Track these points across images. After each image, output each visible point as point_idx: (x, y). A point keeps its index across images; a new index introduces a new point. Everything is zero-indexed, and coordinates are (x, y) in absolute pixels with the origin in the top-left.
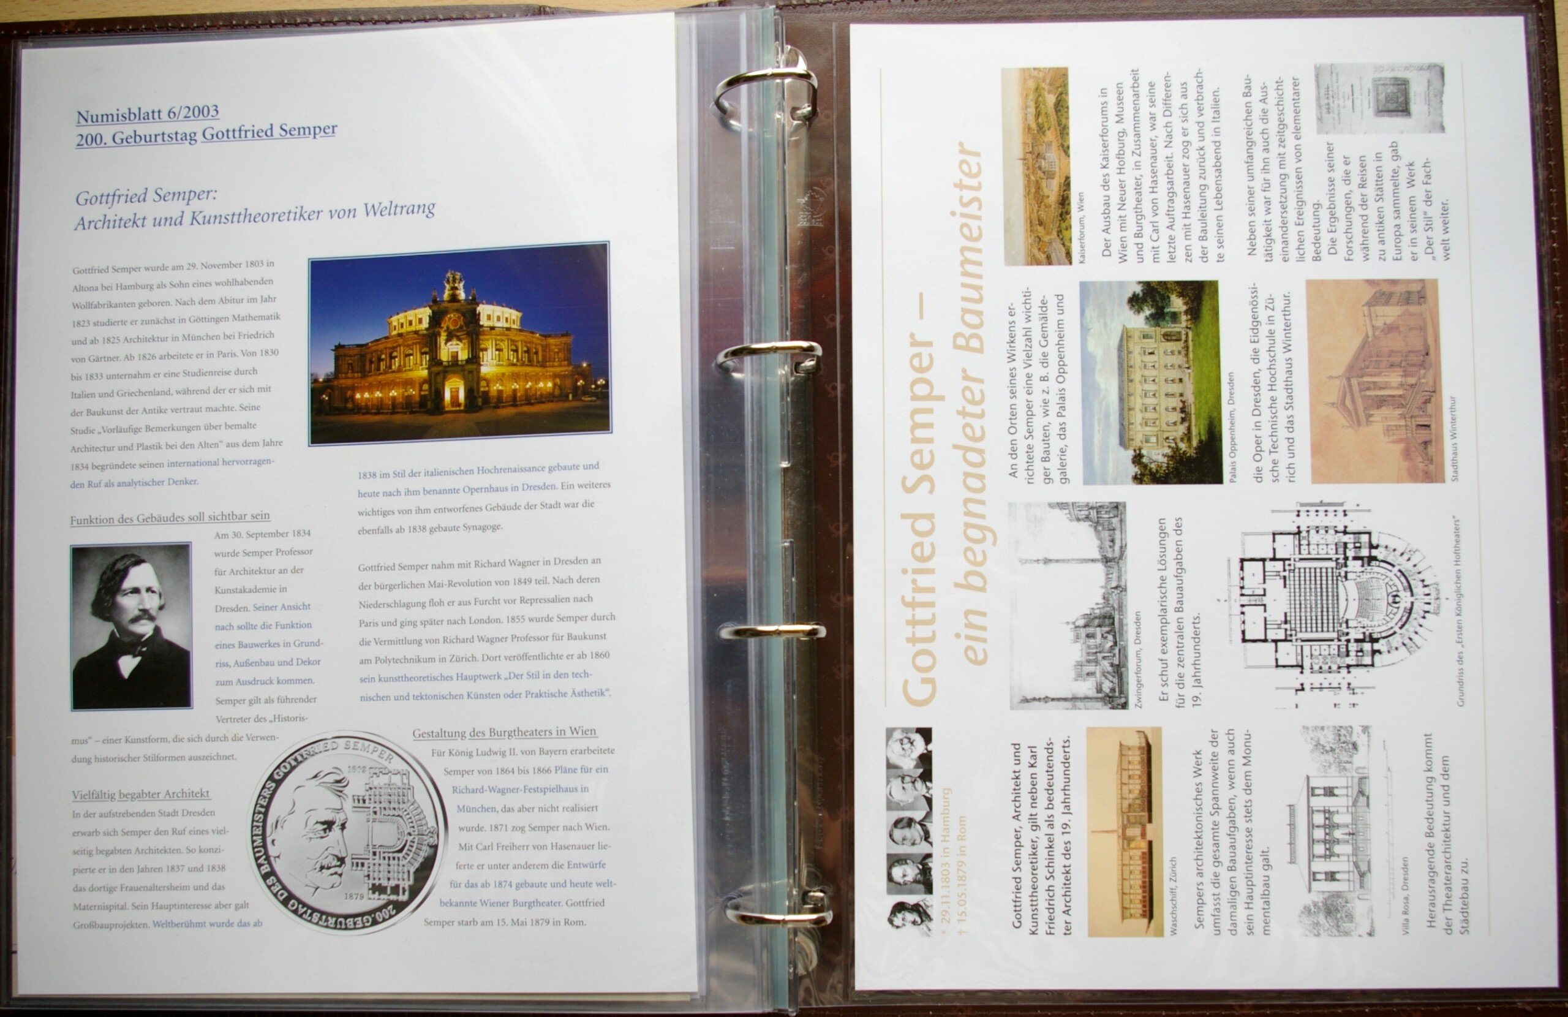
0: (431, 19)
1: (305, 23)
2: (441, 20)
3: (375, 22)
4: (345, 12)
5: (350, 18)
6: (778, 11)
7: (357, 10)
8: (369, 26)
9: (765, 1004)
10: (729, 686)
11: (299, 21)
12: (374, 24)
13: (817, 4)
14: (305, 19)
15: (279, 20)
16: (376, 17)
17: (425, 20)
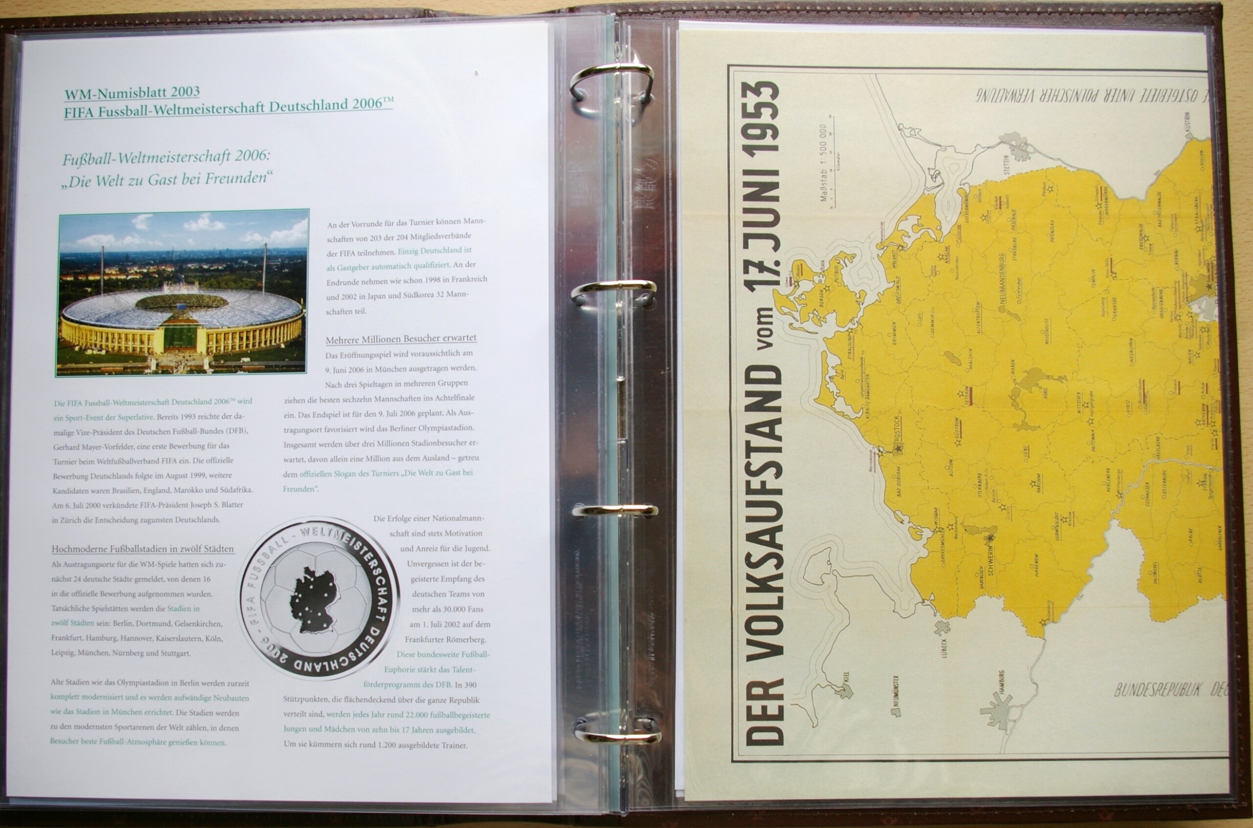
0: (337, 19)
1: (236, 21)
2: (345, 20)
3: (293, 21)
4: (268, 13)
5: (272, 17)
6: (618, 18)
7: (277, 11)
8: (288, 24)
9: (604, 807)
10: (578, 554)
11: (231, 19)
12: (292, 22)
13: (648, 13)
14: (236, 17)
15: (215, 19)
16: (293, 17)
17: (333, 20)
